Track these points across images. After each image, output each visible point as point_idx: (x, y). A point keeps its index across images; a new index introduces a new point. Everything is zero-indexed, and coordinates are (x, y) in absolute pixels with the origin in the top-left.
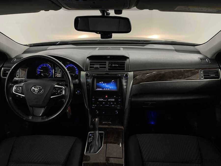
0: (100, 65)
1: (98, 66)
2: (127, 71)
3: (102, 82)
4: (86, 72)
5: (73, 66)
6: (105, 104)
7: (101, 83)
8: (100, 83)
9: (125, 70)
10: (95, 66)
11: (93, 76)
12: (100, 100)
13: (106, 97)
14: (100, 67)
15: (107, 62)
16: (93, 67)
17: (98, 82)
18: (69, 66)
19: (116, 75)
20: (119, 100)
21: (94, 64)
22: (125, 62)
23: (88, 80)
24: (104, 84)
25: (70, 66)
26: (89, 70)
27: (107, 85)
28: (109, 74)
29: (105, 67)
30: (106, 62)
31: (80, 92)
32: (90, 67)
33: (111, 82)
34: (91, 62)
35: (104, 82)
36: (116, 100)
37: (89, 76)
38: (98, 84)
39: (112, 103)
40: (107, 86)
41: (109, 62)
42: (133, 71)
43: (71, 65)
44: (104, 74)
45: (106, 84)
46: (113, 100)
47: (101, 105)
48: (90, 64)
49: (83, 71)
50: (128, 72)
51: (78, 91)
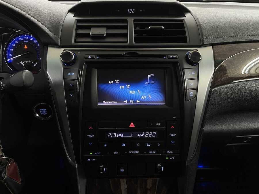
0: (108, 28)
1: (103, 31)
2: (192, 44)
3: (117, 81)
4: (63, 49)
5: (31, 39)
6: (127, 148)
7: (115, 82)
8: (112, 82)
9: (186, 42)
10: (93, 31)
11: (86, 63)
12: (110, 135)
13: (132, 125)
14: (108, 35)
15: (131, 22)
16: (87, 35)
17: (103, 80)
18: (22, 39)
19: (162, 56)
20: (171, 135)
21: (89, 28)
22: (182, 20)
23: (73, 75)
24: (123, 87)
25: (24, 40)
26: (73, 41)
27: (133, 90)
28: (140, 53)
29: (125, 35)
30: (126, 21)
31: (49, 113)
32: (77, 35)
33: (145, 78)
34: (78, 21)
35: (124, 81)
36: (162, 135)
37: (74, 62)
38: (104, 87)
39: (148, 145)
40: (132, 92)
41: (134, 20)
42: (213, 45)
43: (26, 38)
44: (124, 53)
45: (128, 86)
46: (153, 134)
47: (116, 153)
48: (78, 27)
49: (55, 45)
50: (198, 49)
51: (44, 111)
